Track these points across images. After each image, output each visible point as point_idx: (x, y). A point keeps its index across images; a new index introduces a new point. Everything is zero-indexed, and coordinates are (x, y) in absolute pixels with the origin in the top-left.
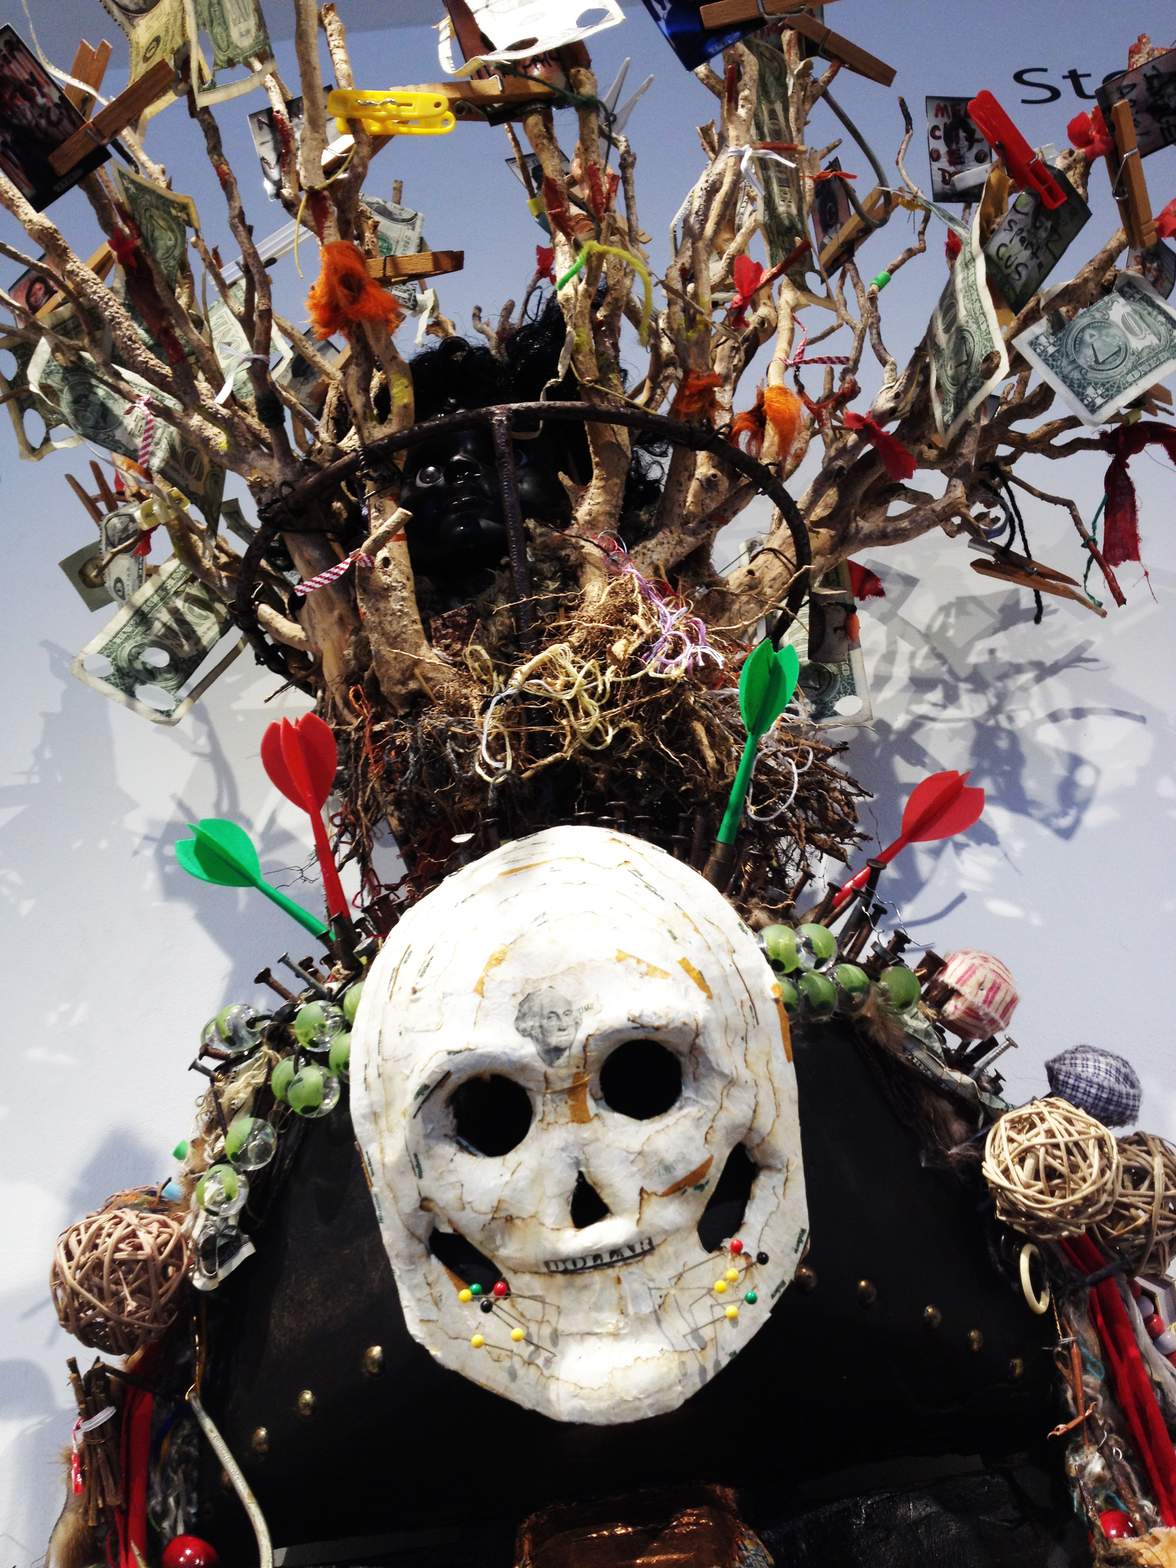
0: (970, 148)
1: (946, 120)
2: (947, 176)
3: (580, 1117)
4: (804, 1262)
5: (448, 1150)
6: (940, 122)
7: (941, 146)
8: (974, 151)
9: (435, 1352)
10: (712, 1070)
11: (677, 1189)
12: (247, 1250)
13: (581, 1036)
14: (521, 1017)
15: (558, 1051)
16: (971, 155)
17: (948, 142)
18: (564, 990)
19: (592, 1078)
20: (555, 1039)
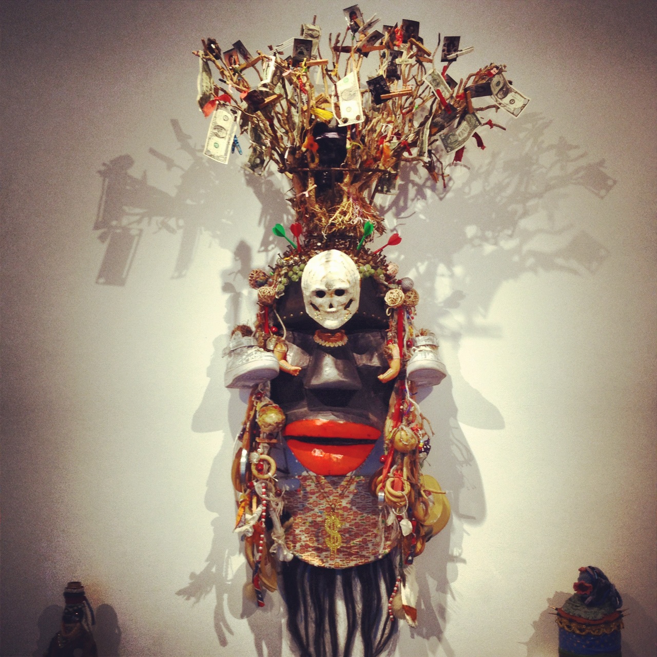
0: (453, 48)
1: (448, 42)
2: (445, 55)
3: (332, 297)
4: (358, 311)
5: (315, 297)
6: (447, 42)
7: (446, 48)
8: (454, 49)
9: (310, 315)
10: (348, 292)
11: (342, 305)
12: (283, 294)
13: (333, 288)
14: (326, 285)
15: (330, 290)
16: (453, 50)
17: (448, 47)
18: (332, 283)
19: (334, 292)
20: (330, 289)
